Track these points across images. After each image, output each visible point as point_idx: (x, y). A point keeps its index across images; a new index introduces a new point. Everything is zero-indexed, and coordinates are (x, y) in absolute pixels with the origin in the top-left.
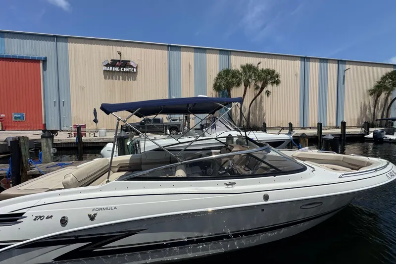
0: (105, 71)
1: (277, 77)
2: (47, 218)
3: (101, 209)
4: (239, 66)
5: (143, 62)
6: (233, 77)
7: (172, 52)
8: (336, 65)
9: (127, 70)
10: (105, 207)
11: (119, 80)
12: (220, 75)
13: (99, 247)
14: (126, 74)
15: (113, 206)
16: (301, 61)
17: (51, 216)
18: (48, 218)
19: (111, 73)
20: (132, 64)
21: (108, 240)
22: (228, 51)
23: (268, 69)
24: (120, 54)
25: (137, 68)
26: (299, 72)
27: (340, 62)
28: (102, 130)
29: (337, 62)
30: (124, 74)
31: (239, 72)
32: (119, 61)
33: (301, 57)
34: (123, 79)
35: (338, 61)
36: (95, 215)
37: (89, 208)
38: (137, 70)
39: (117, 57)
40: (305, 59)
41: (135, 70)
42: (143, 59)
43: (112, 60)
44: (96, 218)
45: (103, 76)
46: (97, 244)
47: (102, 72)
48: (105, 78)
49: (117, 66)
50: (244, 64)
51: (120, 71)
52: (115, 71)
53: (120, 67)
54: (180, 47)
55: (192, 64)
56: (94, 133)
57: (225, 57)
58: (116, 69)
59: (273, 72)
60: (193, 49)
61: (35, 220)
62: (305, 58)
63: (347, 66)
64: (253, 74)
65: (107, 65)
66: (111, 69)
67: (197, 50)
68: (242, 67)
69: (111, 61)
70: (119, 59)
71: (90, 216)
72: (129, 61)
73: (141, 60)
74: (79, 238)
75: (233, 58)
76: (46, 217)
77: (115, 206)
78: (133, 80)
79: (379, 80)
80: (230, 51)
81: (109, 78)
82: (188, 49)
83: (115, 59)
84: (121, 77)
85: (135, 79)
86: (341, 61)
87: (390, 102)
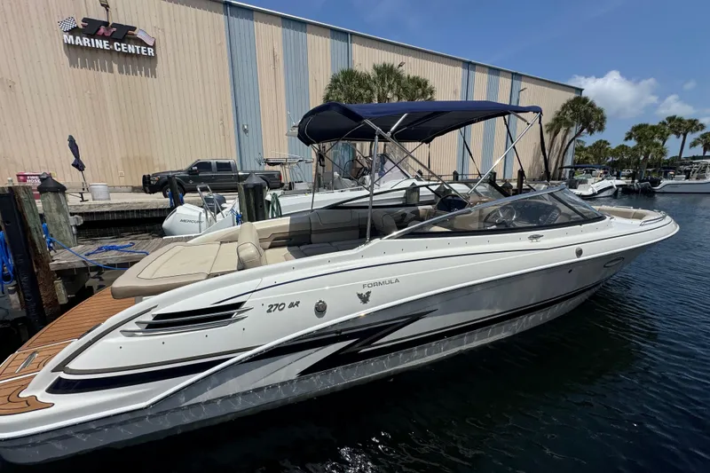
0: (68, 46)
1: (432, 92)
2: (290, 307)
3: (374, 284)
4: (371, 67)
5: (168, 35)
6: (360, 86)
7: (234, 20)
8: (509, 81)
9: (131, 49)
10: (381, 280)
11: (111, 71)
12: (335, 80)
13: (369, 344)
14: (128, 59)
15: (393, 278)
16: (463, 68)
17: (298, 303)
18: (292, 305)
19: (87, 53)
20: (140, 35)
21: (383, 332)
22: (346, 33)
23: (418, 78)
24: (107, 7)
25: (154, 47)
26: (459, 88)
27: (516, 76)
28: (99, 187)
29: (510, 75)
30: (122, 58)
31: (369, 77)
32: (106, 24)
33: (464, 62)
34: (121, 71)
35: (513, 74)
36: (368, 293)
37: (359, 283)
38: (155, 52)
39: (98, 14)
40: (469, 65)
41: (151, 51)
42: (167, 26)
43: (85, 20)
44: (370, 299)
45: (66, 59)
46: (365, 341)
47: (61, 48)
48: (73, 63)
49: (103, 37)
50: (379, 63)
51: (112, 51)
52: (97, 50)
53: (111, 39)
54: (252, 10)
55: (280, 52)
56: (81, 194)
57: (341, 45)
58: (99, 44)
59: (426, 83)
60: (280, 20)
61: (269, 311)
62: (470, 63)
63: (524, 85)
64: (396, 84)
65: (73, 31)
66: (86, 41)
67: (287, 22)
68: (374, 67)
69: (83, 21)
70: (105, 20)
71: (360, 296)
72: (134, 29)
73: (163, 30)
74: (343, 333)
75: (356, 48)
76: (287, 305)
77: (397, 277)
78: (147, 74)
79: (559, 109)
80: (352, 34)
81: (83, 66)
82: (269, 17)
83: (93, 16)
84: (115, 66)
85: (154, 73)
86: (516, 74)
87: (567, 143)
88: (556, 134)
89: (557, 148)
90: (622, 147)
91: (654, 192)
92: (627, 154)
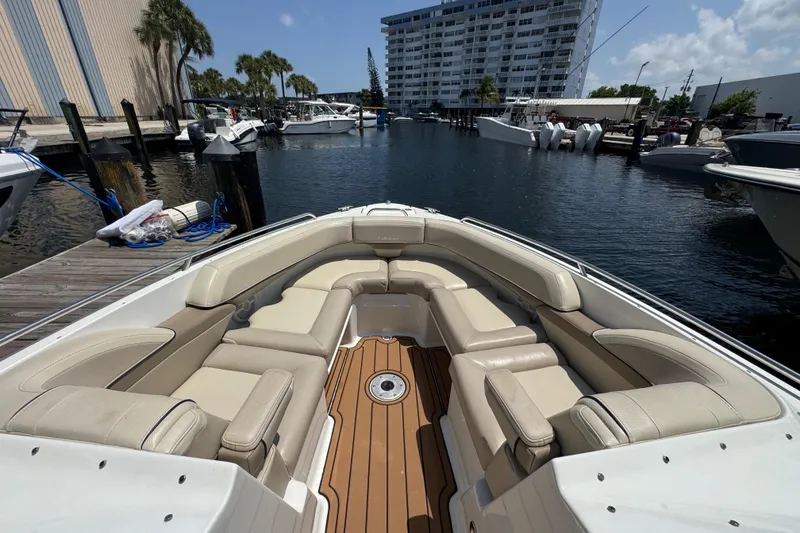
87: (176, 66)
88: (156, 49)
89: (165, 68)
90: (232, 80)
91: (281, 134)
92: (240, 89)
